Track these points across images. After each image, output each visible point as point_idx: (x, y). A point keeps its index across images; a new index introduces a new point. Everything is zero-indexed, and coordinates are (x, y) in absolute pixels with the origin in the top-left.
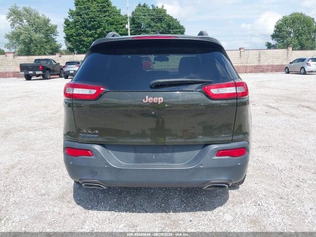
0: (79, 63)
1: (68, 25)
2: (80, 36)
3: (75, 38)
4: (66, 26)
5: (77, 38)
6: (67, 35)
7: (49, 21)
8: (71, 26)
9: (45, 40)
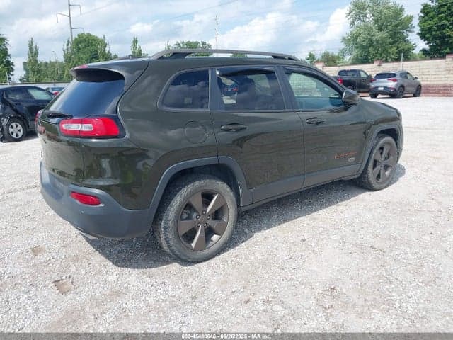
0: (394, 75)
1: (426, 14)
2: (444, 29)
3: (434, 33)
4: (422, 15)
5: (438, 32)
6: (422, 30)
7: (402, 10)
8: (431, 14)
9: (390, 40)
